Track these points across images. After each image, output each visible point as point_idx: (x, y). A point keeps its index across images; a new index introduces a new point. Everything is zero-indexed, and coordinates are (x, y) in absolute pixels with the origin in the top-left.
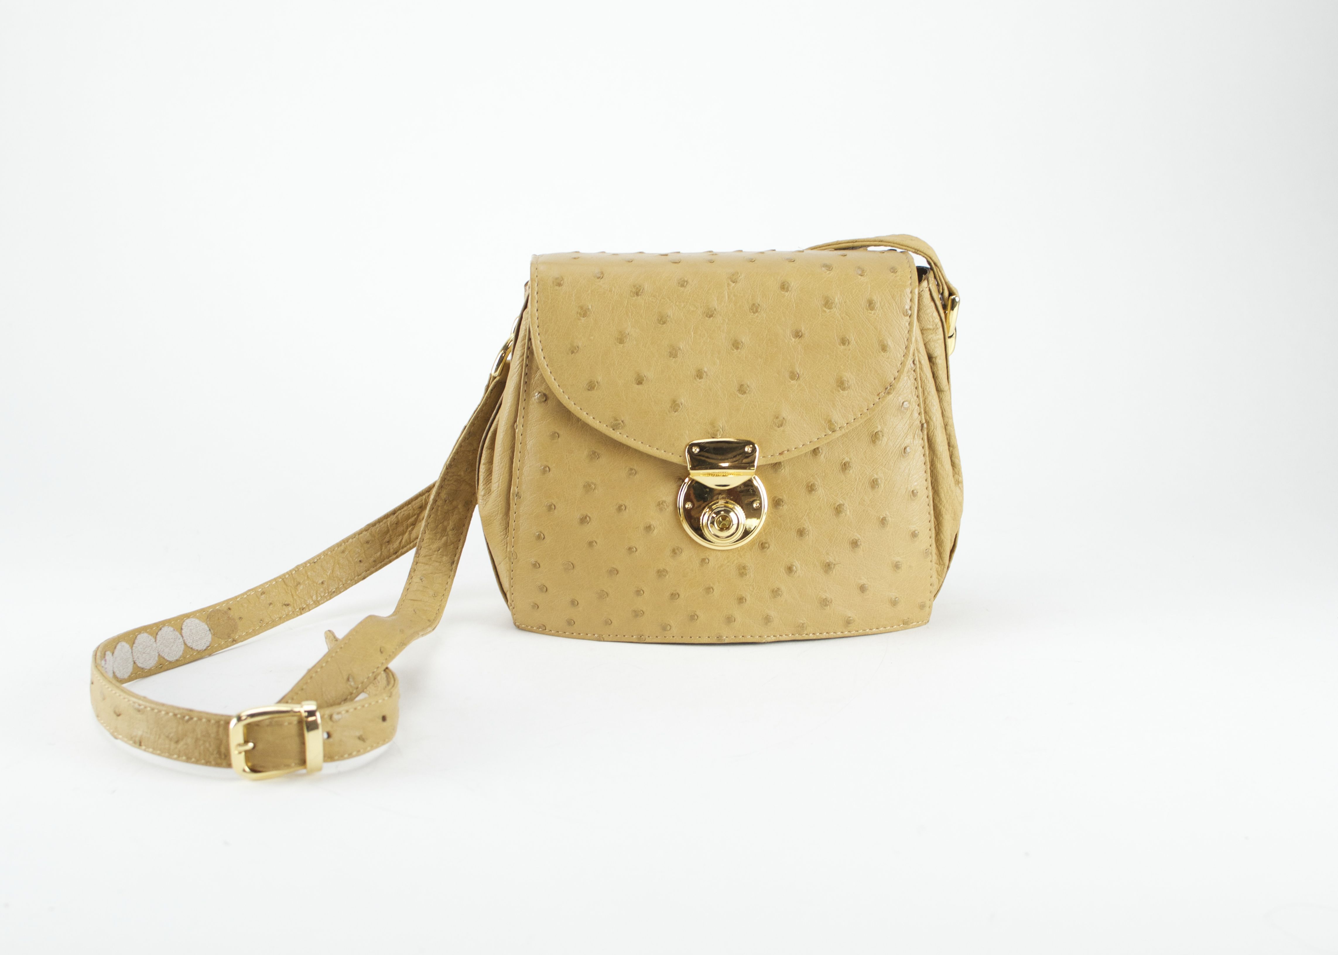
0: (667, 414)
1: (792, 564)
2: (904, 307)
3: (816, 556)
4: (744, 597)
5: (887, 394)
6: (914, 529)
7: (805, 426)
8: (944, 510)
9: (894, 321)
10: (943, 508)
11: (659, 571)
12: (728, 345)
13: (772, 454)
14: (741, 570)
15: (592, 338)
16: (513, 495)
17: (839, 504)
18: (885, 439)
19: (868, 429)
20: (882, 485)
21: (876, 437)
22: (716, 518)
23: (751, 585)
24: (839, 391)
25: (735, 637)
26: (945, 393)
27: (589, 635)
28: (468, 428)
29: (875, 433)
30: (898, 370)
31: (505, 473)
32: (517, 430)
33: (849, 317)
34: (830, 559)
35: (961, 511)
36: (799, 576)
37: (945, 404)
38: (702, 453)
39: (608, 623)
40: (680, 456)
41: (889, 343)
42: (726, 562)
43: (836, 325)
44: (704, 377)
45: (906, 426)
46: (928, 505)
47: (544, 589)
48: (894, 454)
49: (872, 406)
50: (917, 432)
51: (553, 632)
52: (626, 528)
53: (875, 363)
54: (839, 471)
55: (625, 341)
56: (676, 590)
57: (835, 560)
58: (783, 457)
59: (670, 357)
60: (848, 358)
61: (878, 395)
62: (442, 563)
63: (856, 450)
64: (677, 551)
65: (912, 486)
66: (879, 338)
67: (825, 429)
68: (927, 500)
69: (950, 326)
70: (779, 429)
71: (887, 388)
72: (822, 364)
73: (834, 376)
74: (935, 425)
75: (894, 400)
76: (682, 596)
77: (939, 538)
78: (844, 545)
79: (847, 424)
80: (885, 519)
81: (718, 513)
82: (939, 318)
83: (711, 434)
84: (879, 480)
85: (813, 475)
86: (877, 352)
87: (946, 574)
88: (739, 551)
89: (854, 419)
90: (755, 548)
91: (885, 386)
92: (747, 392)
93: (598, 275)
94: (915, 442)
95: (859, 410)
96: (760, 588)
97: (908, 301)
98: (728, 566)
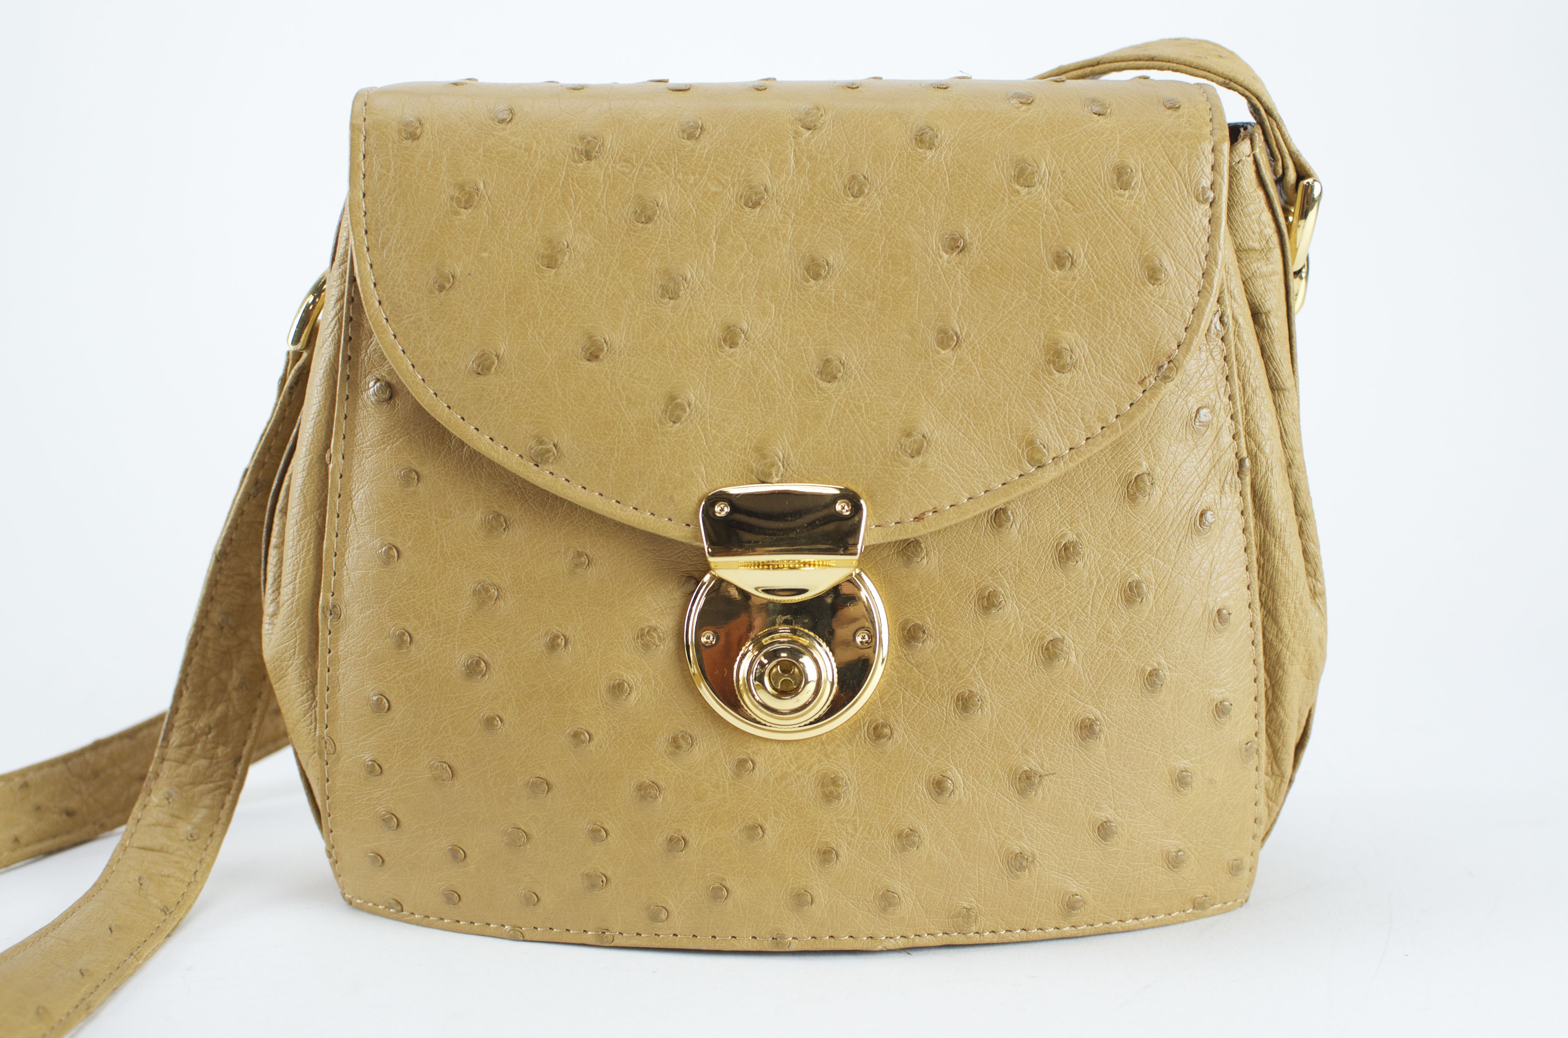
0: (655, 427)
1: (944, 774)
2: (1198, 183)
3: (998, 756)
4: (833, 849)
5: (1161, 380)
6: (1220, 698)
7: (973, 452)
8: (1288, 653)
9: (1176, 214)
10: (1284, 649)
11: (640, 787)
12: (796, 271)
13: (898, 520)
14: (828, 786)
15: (486, 255)
16: (323, 612)
17: (1052, 638)
18: (1158, 492)
19: (1120, 469)
20: (1151, 597)
21: (1137, 486)
22: (769, 667)
23: (849, 821)
24: (1051, 374)
25: (813, 937)
26: (1287, 394)
27: (492, 926)
28: (252, 473)
29: (1136, 478)
30: (1185, 326)
31: (307, 562)
32: (331, 466)
33: (1072, 204)
34: (1031, 763)
35: (1323, 658)
36: (960, 802)
37: (1287, 419)
38: (739, 517)
39: (533, 899)
40: (688, 525)
41: (1166, 263)
42: (793, 768)
43: (1044, 225)
44: (740, 342)
45: (1204, 463)
46: (1253, 643)
47: (392, 821)
48: (1178, 526)
49: (1129, 408)
50: (1229, 478)
51: (416, 916)
52: (567, 689)
53: (1134, 309)
54: (1053, 562)
55: (559, 262)
56: (679, 830)
57: (1042, 766)
58: (924, 526)
59: (663, 296)
60: (1070, 298)
61: (1142, 382)
62: (214, 761)
63: (1092, 517)
64: (681, 742)
65: (1219, 599)
66: (1141, 250)
67: (1020, 461)
68: (1250, 631)
69: (1297, 250)
70: (912, 460)
71: (1162, 366)
72: (1011, 312)
73: (1040, 339)
74: (1269, 462)
75: (1178, 404)
76: (693, 843)
77: (1275, 716)
78: (1063, 733)
79: (1071, 449)
80: (1157, 675)
81: (773, 655)
82: (1273, 225)
83: (757, 474)
84: (1144, 586)
85: (993, 572)
86: (1139, 283)
87: (1285, 797)
88: (823, 744)
89: (1088, 439)
90: (860, 737)
91: (1158, 362)
92: (839, 375)
93: (501, 116)
94: (1224, 500)
95: (1098, 418)
96: (870, 828)
97: (1208, 169)
98: (798, 777)
